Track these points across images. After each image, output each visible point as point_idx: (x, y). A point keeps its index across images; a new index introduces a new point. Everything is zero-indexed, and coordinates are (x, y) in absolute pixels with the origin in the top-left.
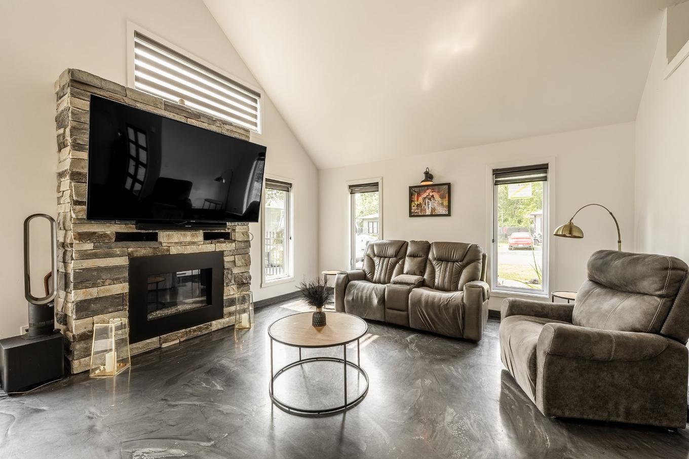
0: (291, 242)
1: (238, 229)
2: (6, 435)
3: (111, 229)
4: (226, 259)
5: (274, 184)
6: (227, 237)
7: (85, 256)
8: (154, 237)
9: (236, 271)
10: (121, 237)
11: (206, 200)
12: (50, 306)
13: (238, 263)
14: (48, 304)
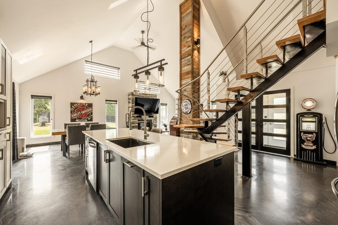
0: (167, 118)
1: (155, 115)
3: (136, 115)
4: (152, 121)
5: (162, 104)
6: (152, 117)
7: (133, 119)
8: (141, 117)
9: (154, 123)
10: (137, 117)
11: (147, 108)
13: (155, 122)
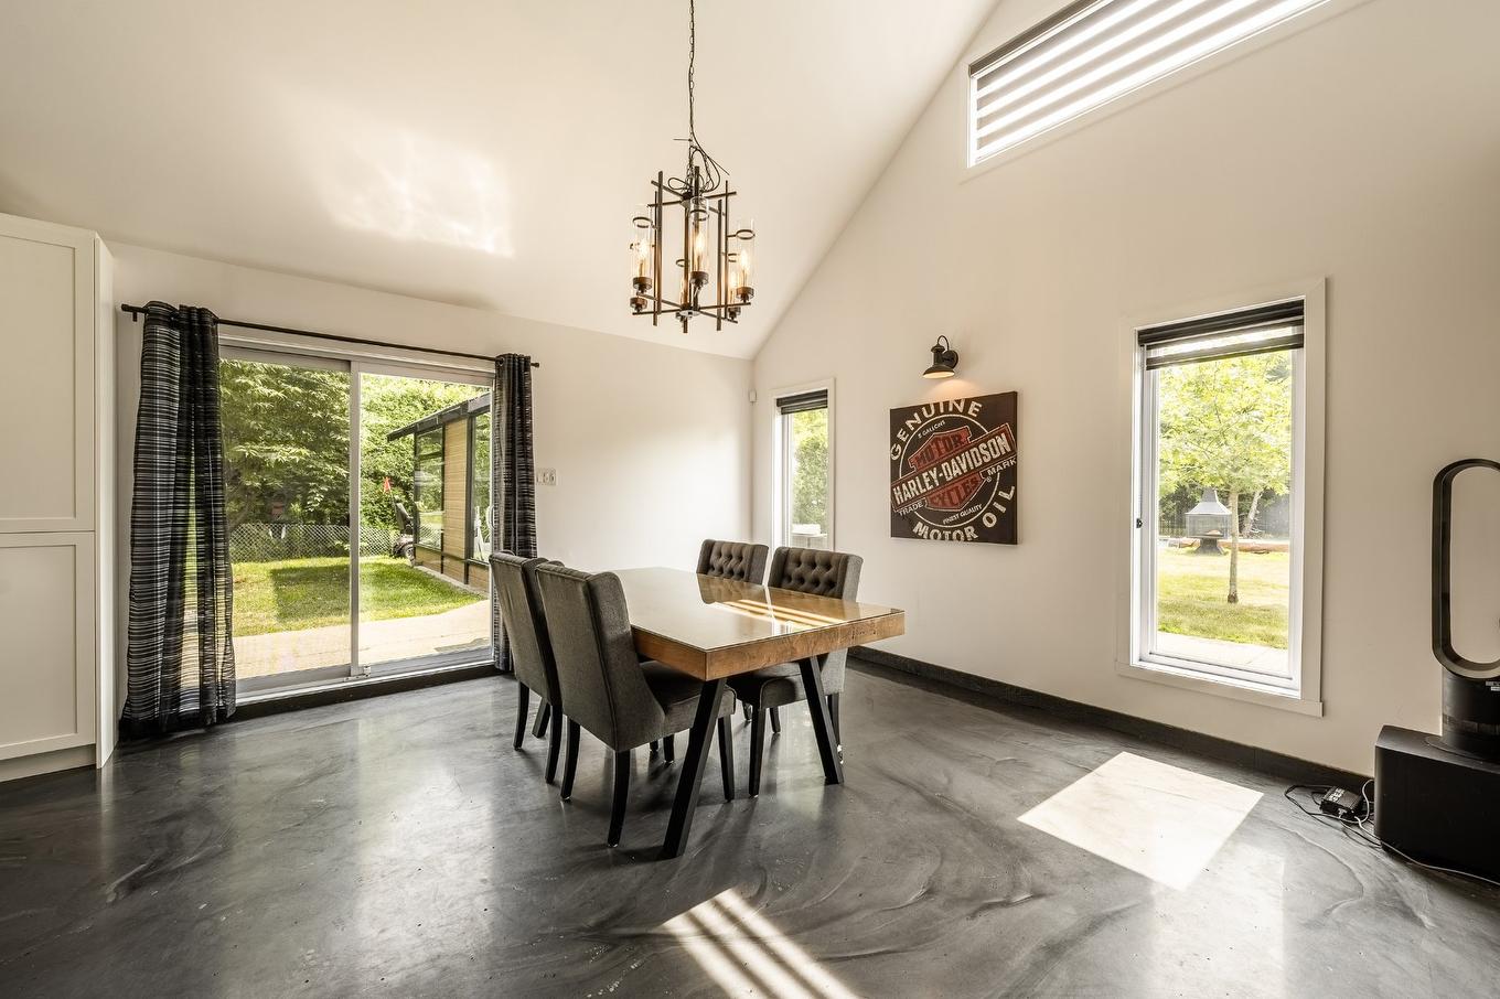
2: (1327, 913)
12: (1493, 689)
14: (1487, 684)
